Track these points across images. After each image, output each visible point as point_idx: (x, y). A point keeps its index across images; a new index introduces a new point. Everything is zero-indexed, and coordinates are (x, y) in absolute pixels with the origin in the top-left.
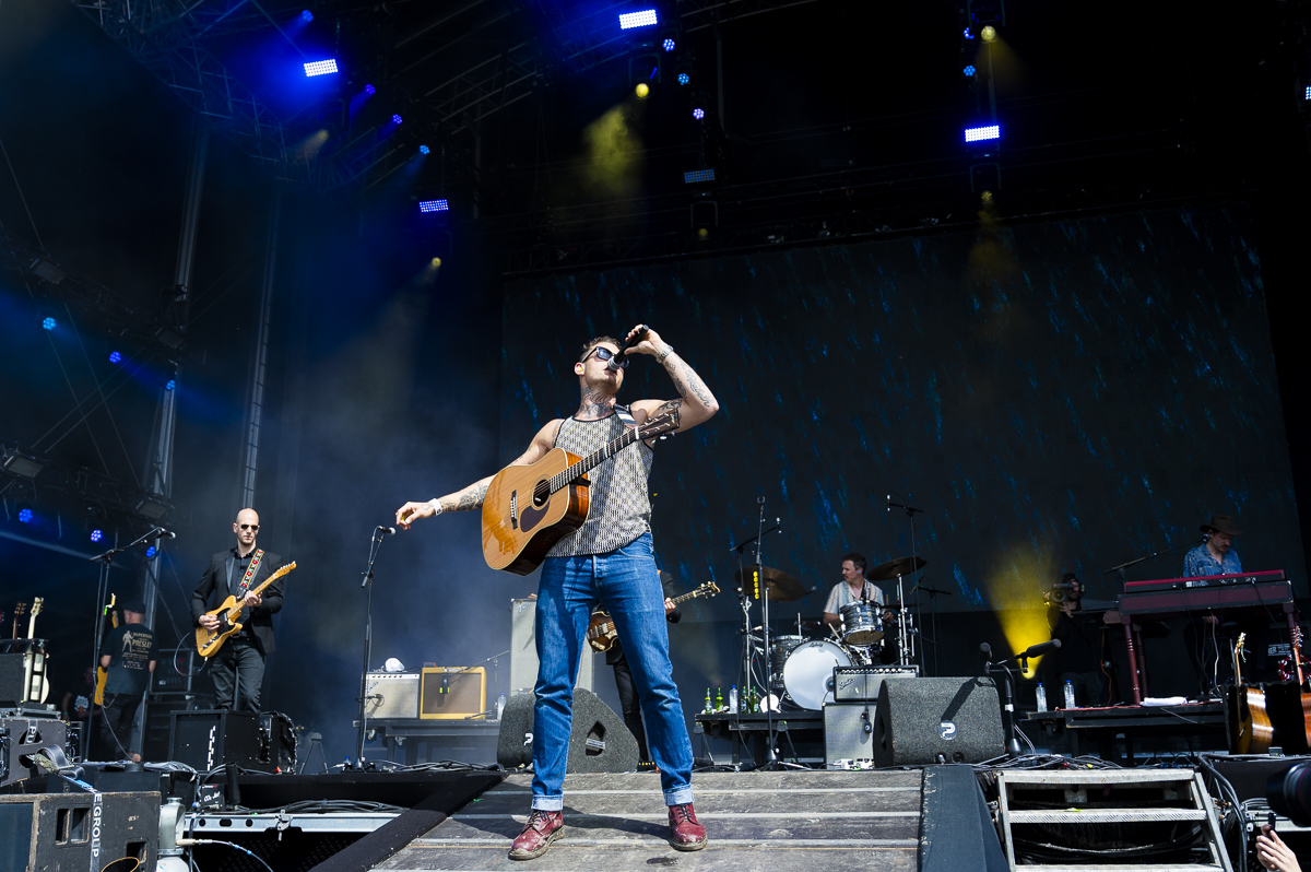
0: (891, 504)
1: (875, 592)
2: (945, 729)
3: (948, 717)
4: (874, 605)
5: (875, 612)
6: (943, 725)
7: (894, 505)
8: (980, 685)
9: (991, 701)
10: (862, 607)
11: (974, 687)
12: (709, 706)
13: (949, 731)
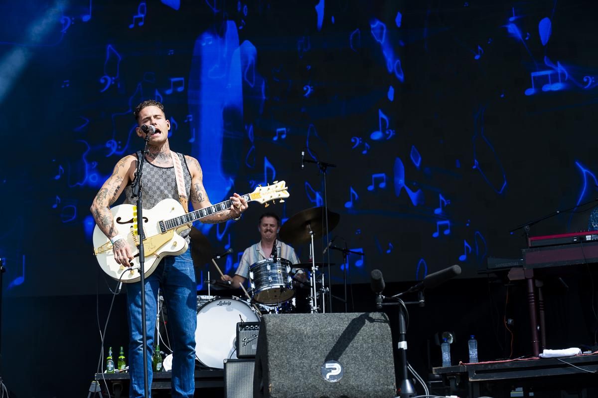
0: (306, 161)
1: (287, 251)
2: (330, 370)
3: (333, 356)
4: (284, 262)
5: (284, 270)
6: (328, 366)
7: (309, 161)
8: (372, 320)
9: (382, 338)
10: (272, 265)
11: (364, 323)
12: (110, 366)
13: (334, 373)
